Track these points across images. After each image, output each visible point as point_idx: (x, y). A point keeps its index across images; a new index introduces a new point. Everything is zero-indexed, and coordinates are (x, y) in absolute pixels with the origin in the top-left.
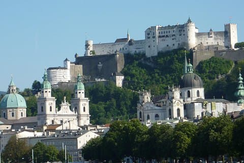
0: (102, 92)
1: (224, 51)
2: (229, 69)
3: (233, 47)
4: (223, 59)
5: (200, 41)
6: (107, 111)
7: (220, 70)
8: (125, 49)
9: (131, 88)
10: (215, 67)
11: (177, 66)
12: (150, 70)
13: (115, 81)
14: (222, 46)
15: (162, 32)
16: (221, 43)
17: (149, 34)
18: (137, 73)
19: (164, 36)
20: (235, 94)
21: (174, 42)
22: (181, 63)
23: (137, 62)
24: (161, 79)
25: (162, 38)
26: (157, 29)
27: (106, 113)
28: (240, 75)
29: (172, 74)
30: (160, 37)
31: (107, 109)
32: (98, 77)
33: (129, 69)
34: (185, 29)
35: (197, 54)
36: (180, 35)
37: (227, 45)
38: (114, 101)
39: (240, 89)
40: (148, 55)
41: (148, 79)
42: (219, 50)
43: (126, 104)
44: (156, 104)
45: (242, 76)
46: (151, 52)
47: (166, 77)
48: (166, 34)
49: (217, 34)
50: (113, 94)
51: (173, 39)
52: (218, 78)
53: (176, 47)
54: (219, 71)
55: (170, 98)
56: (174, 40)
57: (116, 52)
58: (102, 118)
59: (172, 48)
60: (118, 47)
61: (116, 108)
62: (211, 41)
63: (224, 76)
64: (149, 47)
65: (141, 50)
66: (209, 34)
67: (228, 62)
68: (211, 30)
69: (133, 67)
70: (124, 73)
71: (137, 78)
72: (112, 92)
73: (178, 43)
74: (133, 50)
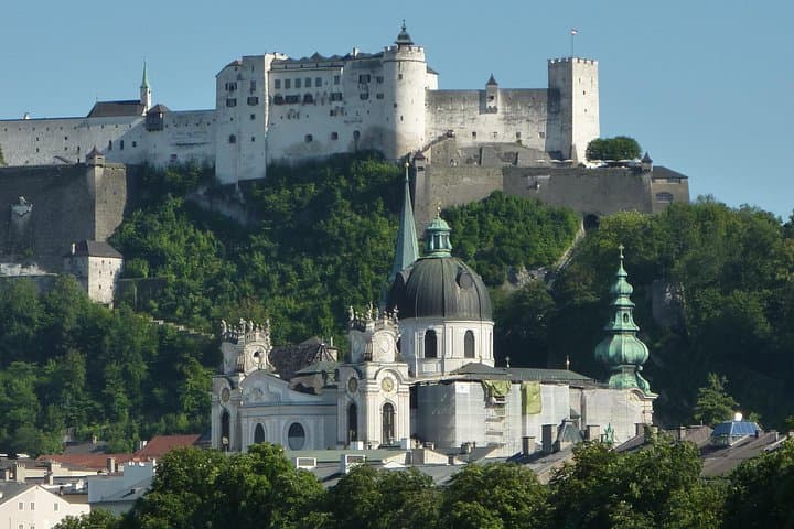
0: (28, 321)
1: (541, 170)
2: (562, 247)
3: (581, 156)
4: (539, 203)
5: (446, 126)
6: (45, 403)
7: (523, 248)
8: (128, 144)
9: (148, 310)
10: (503, 235)
11: (346, 222)
12: (232, 238)
13: (84, 278)
14: (534, 151)
15: (288, 82)
16: (532, 136)
17: (232, 88)
18: (177, 249)
19: (293, 100)
20: (598, 351)
21: (336, 124)
22: (364, 214)
23: (179, 202)
24: (275, 278)
25: (288, 107)
26: (268, 67)
27: (45, 410)
28: (622, 272)
29: (326, 258)
30: (277, 100)
31: (48, 394)
32: (12, 257)
33: (144, 230)
34: (383, 72)
35: (433, 180)
36: (364, 97)
37: (556, 146)
38: (77, 361)
39: (619, 332)
40: (227, 173)
41: (221, 275)
42: (522, 163)
43: (126, 375)
44: (295, 381)
45: (628, 280)
46: (239, 164)
47: (299, 269)
48: (303, 91)
49: (515, 97)
50: (72, 332)
51: (332, 113)
52: (514, 281)
53: (344, 146)
54: (521, 253)
55: (354, 357)
56: (339, 119)
57: (90, 157)
58: (26, 431)
59: (327, 148)
60: (103, 136)
61: (84, 389)
62: (490, 128)
63: (539, 274)
64: (232, 139)
65: (195, 150)
66: (483, 97)
67: (559, 218)
68: (492, 82)
69: (161, 220)
70: (123, 245)
71: (178, 271)
72: (70, 323)
73: (353, 128)
74: (162, 150)
